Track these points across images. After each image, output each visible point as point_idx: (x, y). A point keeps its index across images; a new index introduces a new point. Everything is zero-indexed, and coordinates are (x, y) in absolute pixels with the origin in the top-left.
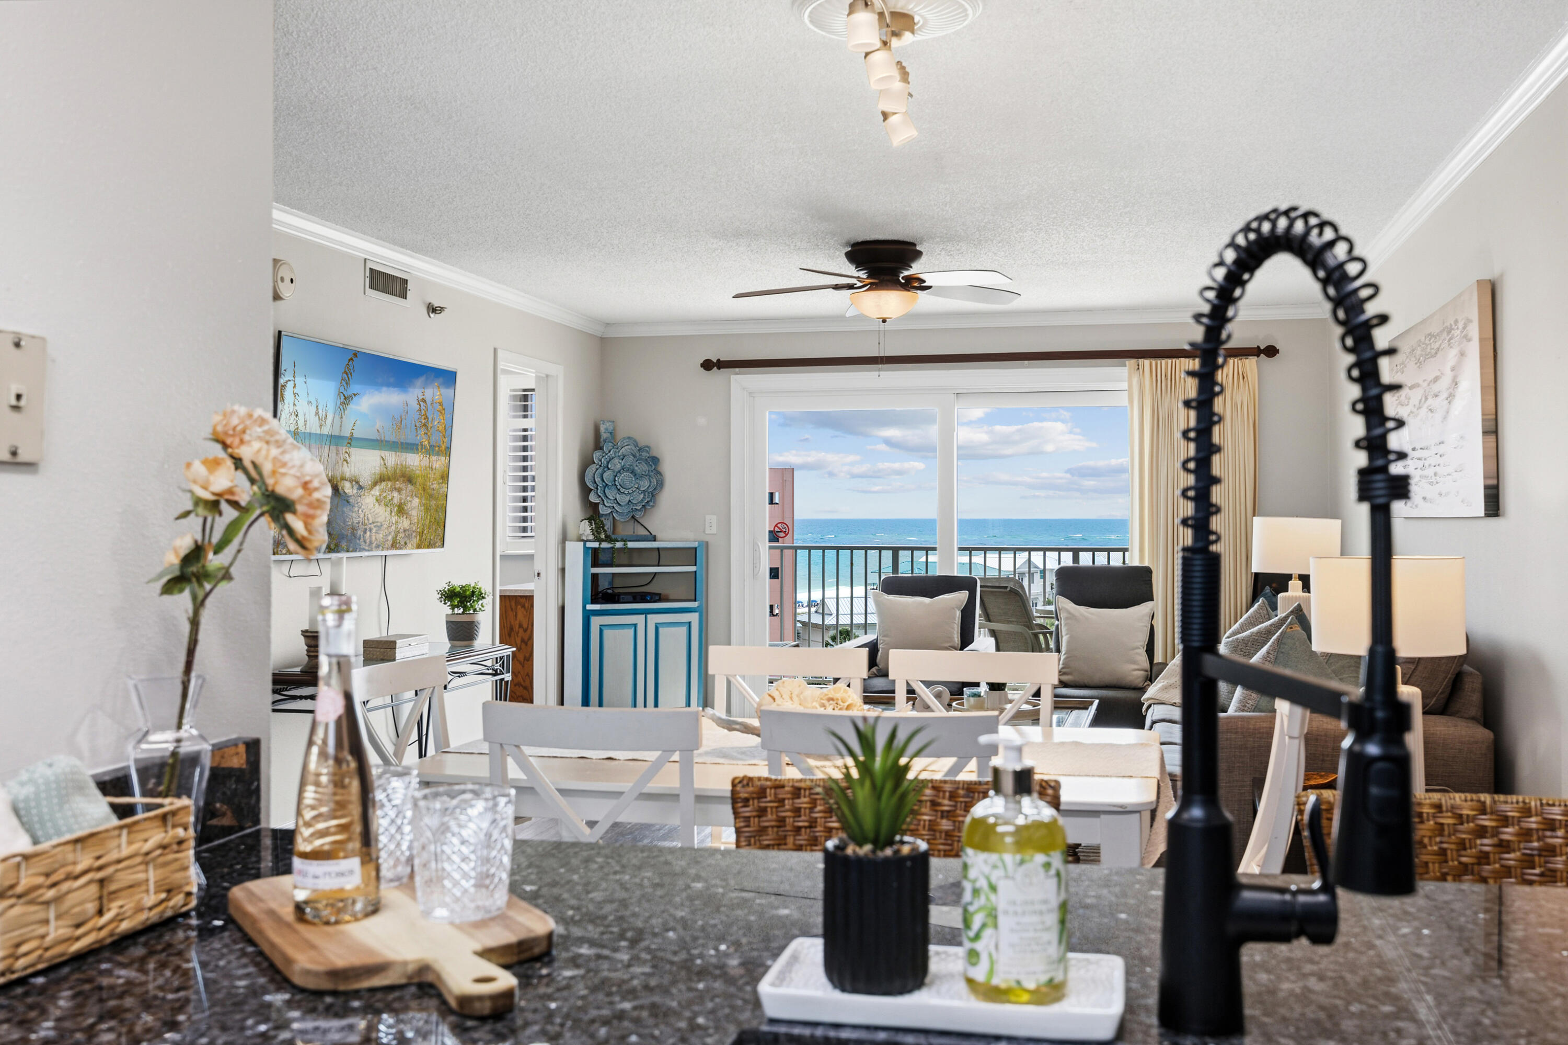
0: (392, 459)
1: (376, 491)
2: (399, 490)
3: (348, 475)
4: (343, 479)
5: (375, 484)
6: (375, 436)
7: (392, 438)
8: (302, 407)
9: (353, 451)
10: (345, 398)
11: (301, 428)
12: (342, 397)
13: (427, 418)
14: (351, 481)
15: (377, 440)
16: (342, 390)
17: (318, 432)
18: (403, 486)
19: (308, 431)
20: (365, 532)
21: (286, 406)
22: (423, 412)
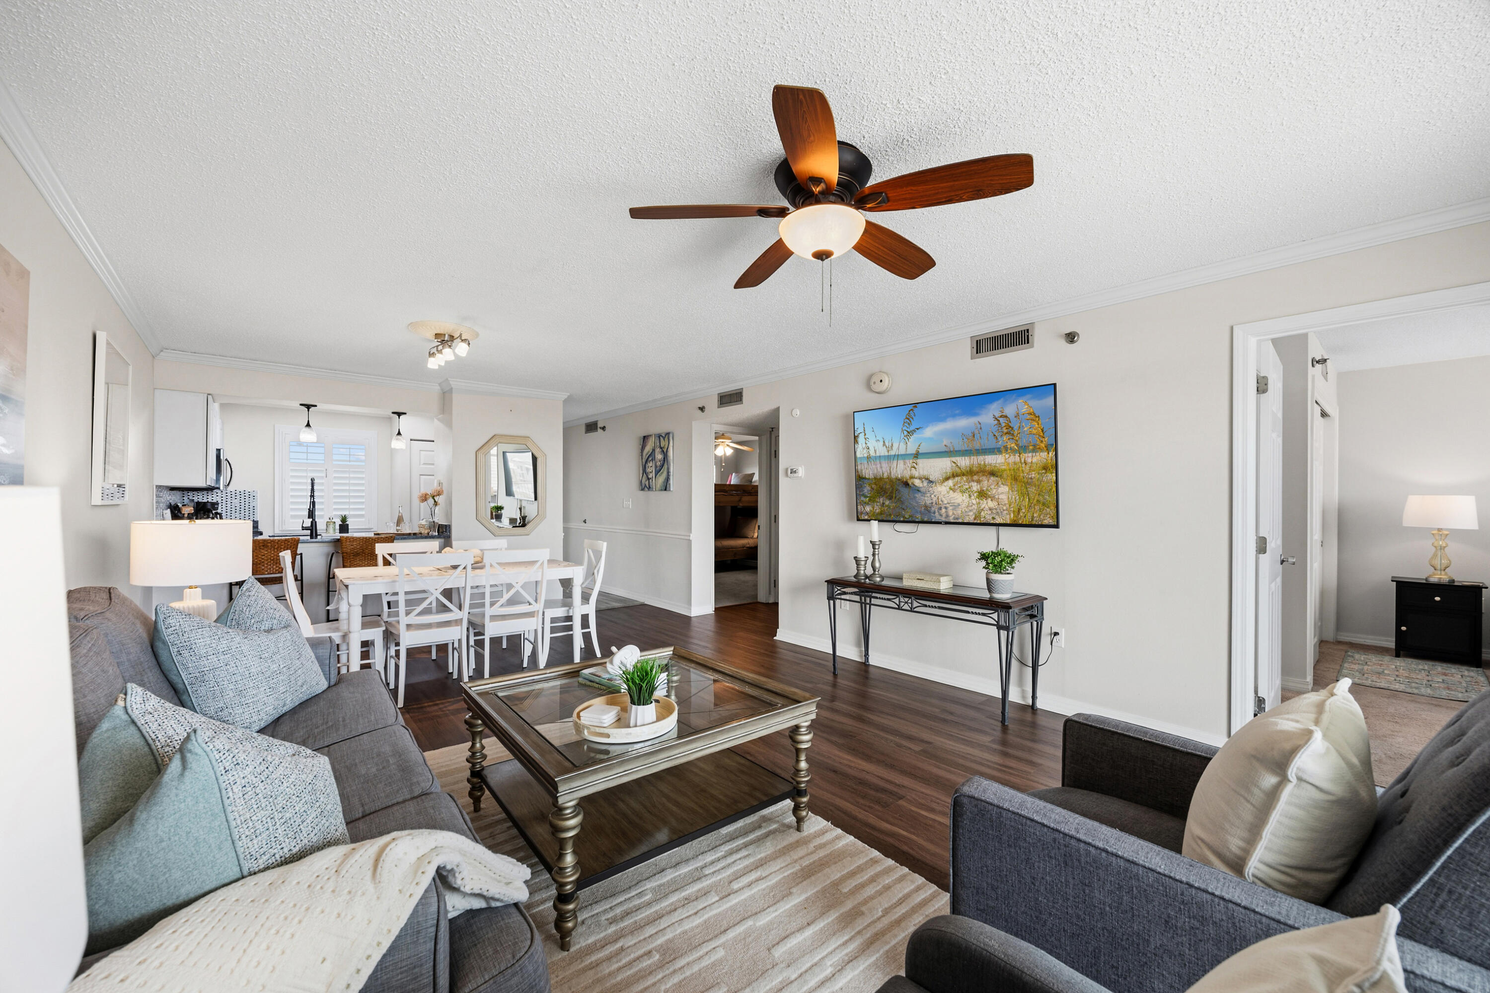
0: (964, 462)
1: (950, 483)
2: (978, 482)
3: (917, 475)
4: (912, 477)
5: (947, 479)
6: (944, 449)
7: (965, 447)
8: (872, 444)
9: (920, 461)
10: (908, 432)
11: (872, 453)
12: (906, 433)
13: (1009, 427)
14: (920, 478)
15: (946, 452)
16: (905, 428)
17: (886, 454)
18: (984, 478)
19: (878, 454)
20: (940, 509)
21: (860, 446)
22: (1003, 425)
